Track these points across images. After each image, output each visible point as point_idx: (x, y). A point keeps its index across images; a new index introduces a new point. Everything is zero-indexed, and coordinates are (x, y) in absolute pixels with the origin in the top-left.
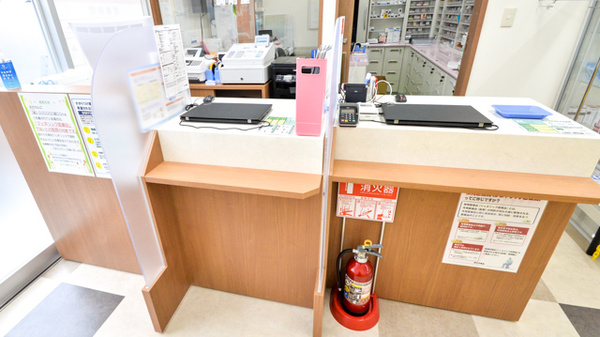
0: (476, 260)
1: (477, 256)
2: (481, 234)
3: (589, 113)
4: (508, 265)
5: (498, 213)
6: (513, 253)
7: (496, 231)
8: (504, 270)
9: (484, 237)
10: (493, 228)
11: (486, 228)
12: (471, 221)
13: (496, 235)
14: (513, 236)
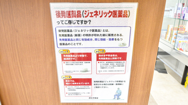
0: (90, 95)
1: (89, 91)
2: (85, 65)
3: (171, 10)
4: (118, 96)
5: (94, 38)
6: (119, 83)
7: (98, 60)
8: (116, 101)
9: (89, 69)
10: (94, 57)
11: (88, 57)
12: (72, 51)
13: (99, 64)
14: (115, 63)
